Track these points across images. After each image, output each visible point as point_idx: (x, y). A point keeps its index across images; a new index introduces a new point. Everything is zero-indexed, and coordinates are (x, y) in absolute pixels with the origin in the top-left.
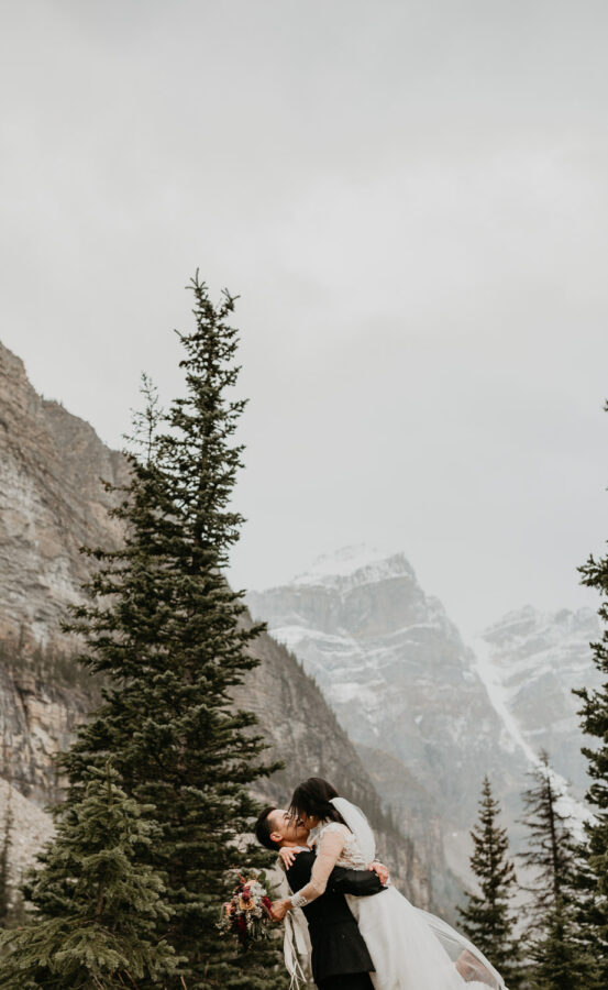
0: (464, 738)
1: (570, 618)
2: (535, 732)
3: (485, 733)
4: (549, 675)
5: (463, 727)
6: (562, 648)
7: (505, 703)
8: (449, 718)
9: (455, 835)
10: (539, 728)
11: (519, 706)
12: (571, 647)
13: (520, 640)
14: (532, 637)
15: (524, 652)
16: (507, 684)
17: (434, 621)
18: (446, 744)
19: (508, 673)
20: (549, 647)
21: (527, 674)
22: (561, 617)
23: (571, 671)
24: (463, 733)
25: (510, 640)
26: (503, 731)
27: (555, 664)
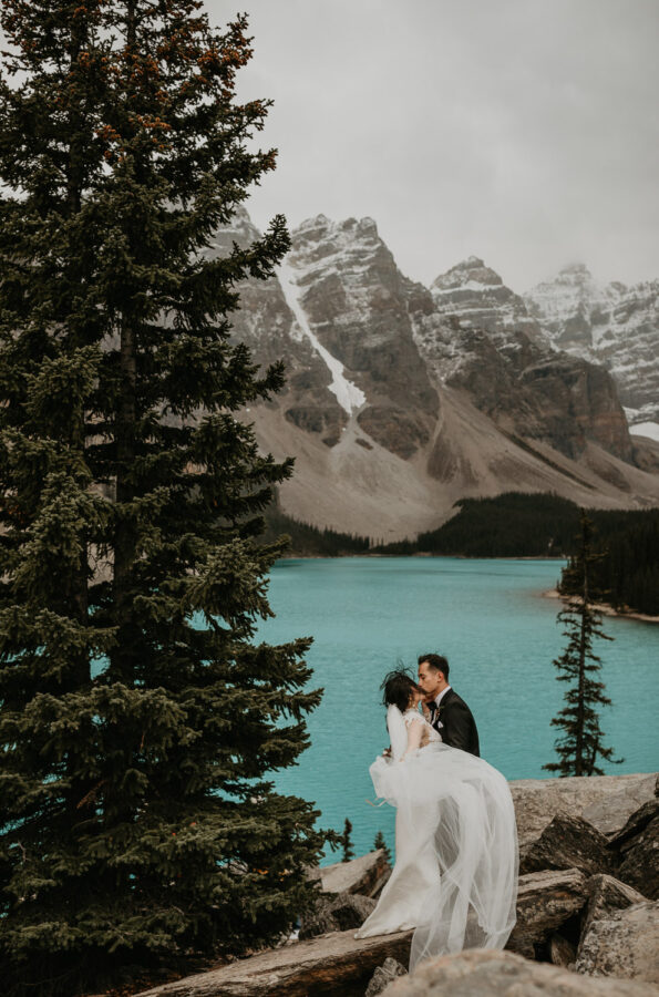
0: (260, 330)
1: (355, 226)
2: (321, 324)
3: (278, 326)
4: (334, 276)
5: (259, 319)
6: (347, 253)
7: (298, 300)
8: (248, 312)
9: (248, 410)
10: (324, 321)
11: (307, 301)
12: (354, 252)
13: (314, 245)
14: (323, 242)
15: (316, 256)
16: (300, 283)
17: (238, 227)
18: (245, 335)
19: (302, 274)
20: (336, 252)
21: (316, 275)
22: (347, 225)
23: (352, 273)
24: (259, 325)
25: (305, 245)
26: (294, 324)
27: (339, 267)
